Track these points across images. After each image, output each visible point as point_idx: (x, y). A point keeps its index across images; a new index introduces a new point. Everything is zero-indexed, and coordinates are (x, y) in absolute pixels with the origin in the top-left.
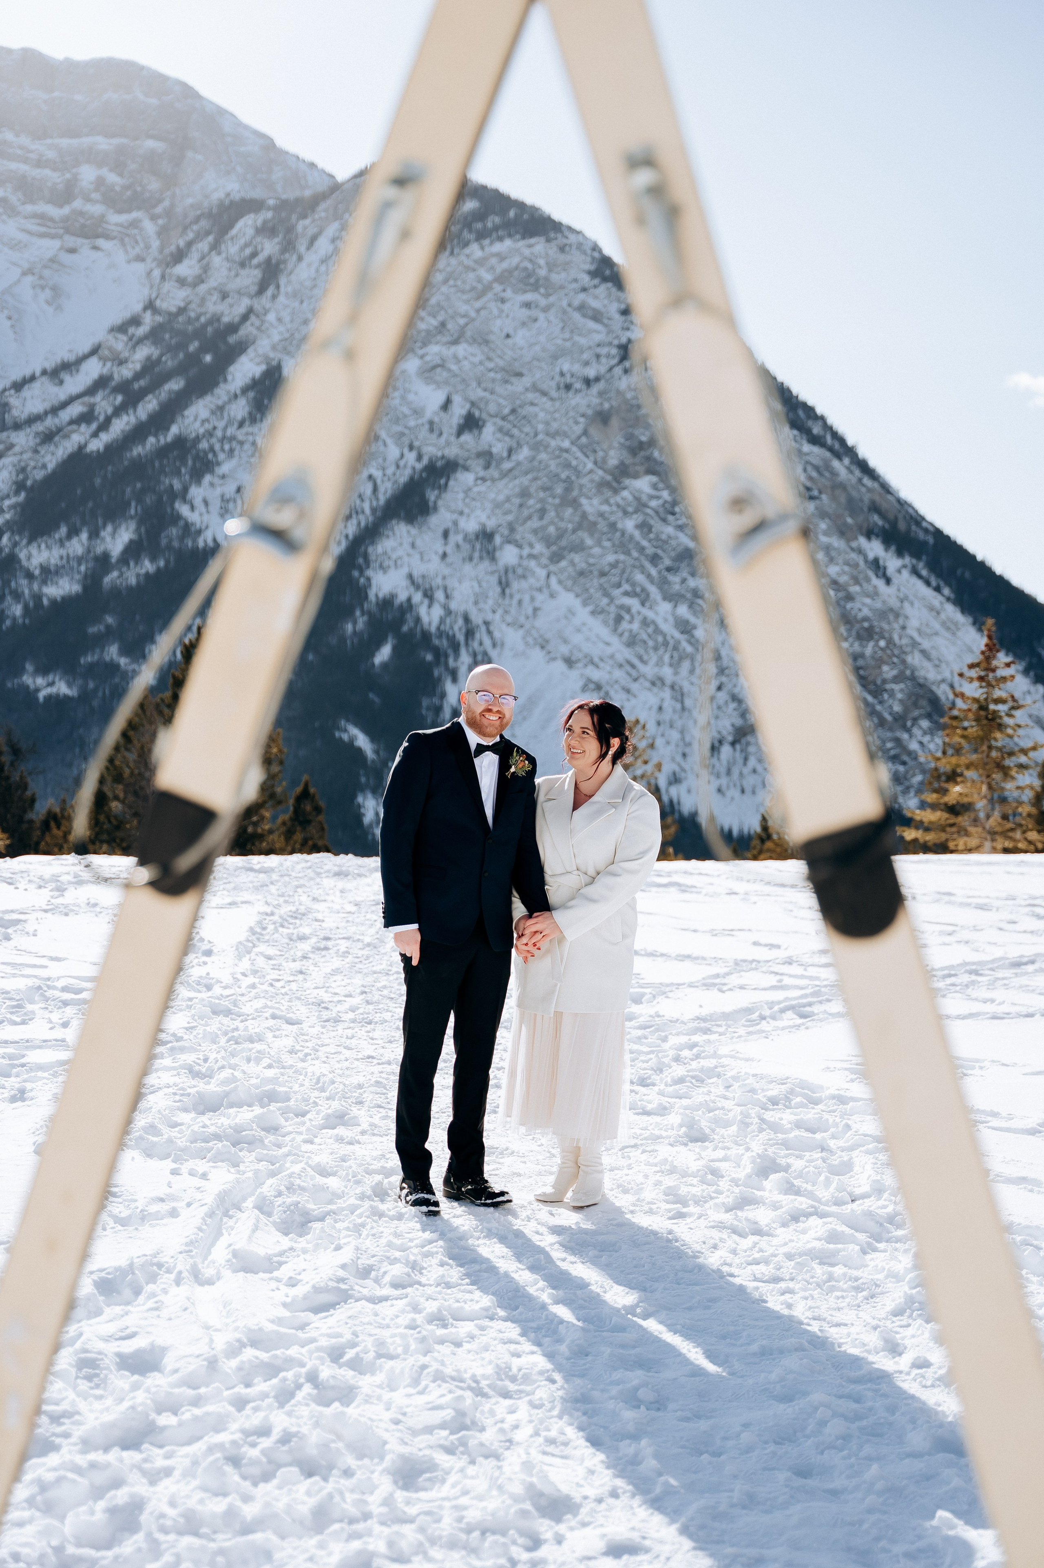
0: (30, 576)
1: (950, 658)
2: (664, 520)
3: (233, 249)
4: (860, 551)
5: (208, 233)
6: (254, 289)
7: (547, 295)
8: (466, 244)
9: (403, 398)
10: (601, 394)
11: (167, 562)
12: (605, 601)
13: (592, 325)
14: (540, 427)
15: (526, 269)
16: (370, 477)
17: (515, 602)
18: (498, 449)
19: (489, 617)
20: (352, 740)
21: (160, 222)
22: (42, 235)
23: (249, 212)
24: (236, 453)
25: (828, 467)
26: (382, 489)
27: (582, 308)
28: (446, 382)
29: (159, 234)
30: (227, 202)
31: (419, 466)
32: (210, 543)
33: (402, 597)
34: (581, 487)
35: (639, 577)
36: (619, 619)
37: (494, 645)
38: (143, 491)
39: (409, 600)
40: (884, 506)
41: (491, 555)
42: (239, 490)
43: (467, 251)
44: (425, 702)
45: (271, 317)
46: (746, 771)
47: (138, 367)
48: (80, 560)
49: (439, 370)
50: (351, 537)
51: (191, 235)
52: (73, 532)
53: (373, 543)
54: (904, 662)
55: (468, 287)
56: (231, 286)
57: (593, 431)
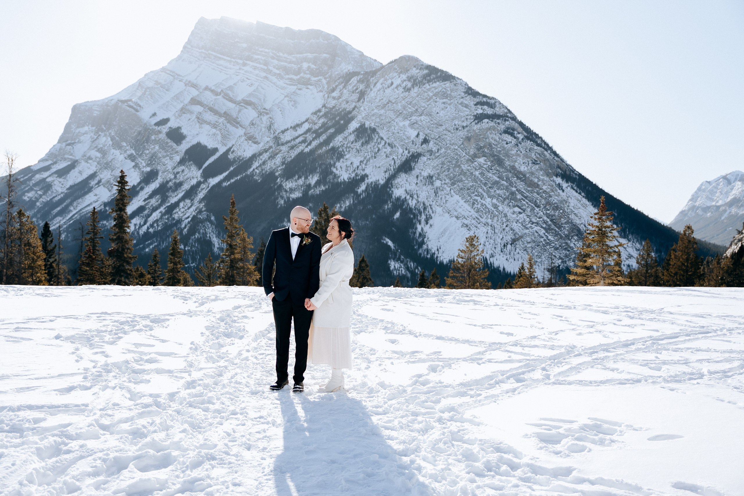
0: (286, 191)
1: (584, 216)
2: (489, 172)
3: (350, 87)
4: (554, 181)
5: (342, 83)
6: (357, 100)
7: (450, 100)
8: (424, 84)
10: (468, 131)
11: (329, 186)
12: (469, 198)
13: (465, 109)
14: (448, 142)
15: (444, 91)
16: (393, 159)
17: (439, 198)
18: (435, 149)
19: (431, 203)
20: (387, 243)
21: (328, 80)
22: (291, 85)
23: (355, 76)
24: (351, 151)
25: (543, 154)
26: (397, 163)
27: (461, 103)
28: (418, 128)
29: (327, 83)
30: (348, 73)
31: (409, 155)
32: (343, 180)
33: (403, 197)
34: (461, 161)
35: (480, 190)
36: (473, 204)
37: (433, 212)
38: (322, 164)
39: (405, 198)
40: (562, 166)
41: (432, 183)
42: (351, 163)
43: (424, 86)
44: (411, 230)
45: (362, 109)
46: (515, 253)
47: (320, 125)
48: (302, 186)
49: (415, 124)
50: (387, 178)
51: (337, 83)
52: (300, 177)
53: (394, 180)
54: (569, 217)
55: (425, 98)
56: (349, 99)
57: (465, 143)
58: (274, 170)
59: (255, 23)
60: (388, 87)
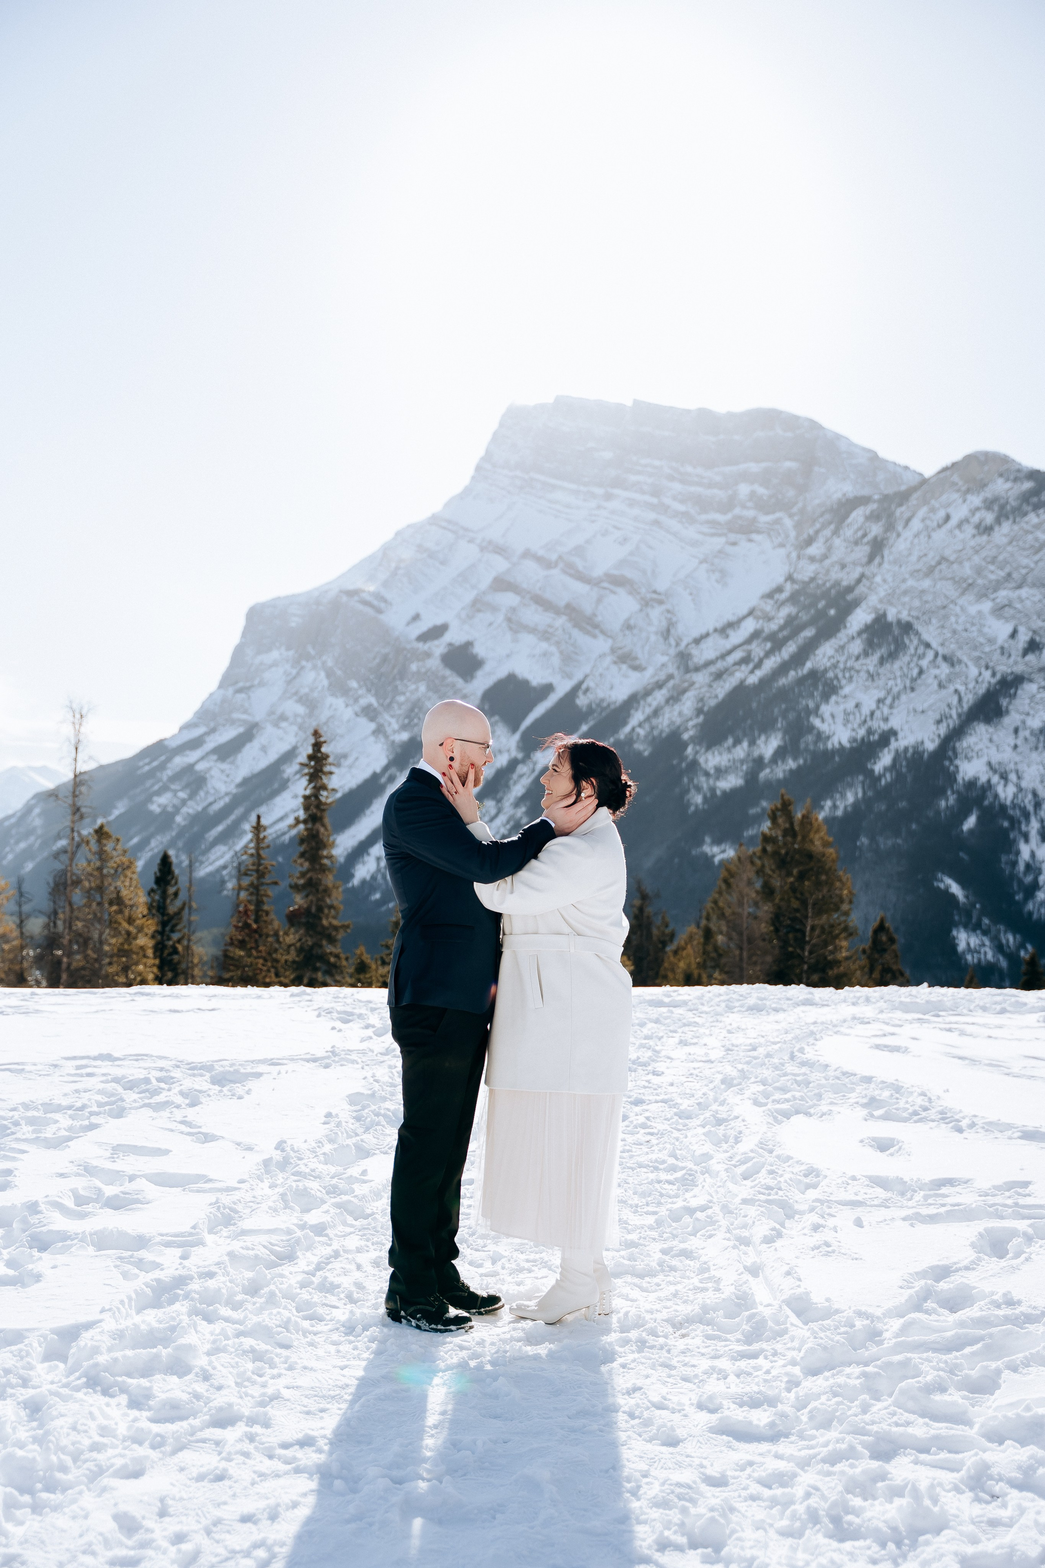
0: (707, 774)
3: (848, 532)
5: (830, 523)
6: (865, 560)
8: (1025, 514)
9: (980, 631)
11: (805, 761)
16: (956, 691)
20: (948, 887)
21: (796, 518)
22: (713, 535)
23: (860, 505)
24: (855, 678)
26: (965, 700)
28: (1013, 617)
29: (795, 527)
30: (844, 500)
31: (993, 681)
32: (837, 746)
33: (983, 779)
38: (787, 711)
39: (989, 781)
42: (857, 706)
43: (1026, 519)
44: (1004, 858)
45: (878, 579)
47: (782, 622)
48: (742, 762)
49: (1007, 609)
50: (942, 736)
51: (818, 526)
52: (737, 742)
53: (959, 740)
55: (1027, 546)
56: (848, 559)
58: (679, 727)
59: (629, 403)
60: (940, 526)
